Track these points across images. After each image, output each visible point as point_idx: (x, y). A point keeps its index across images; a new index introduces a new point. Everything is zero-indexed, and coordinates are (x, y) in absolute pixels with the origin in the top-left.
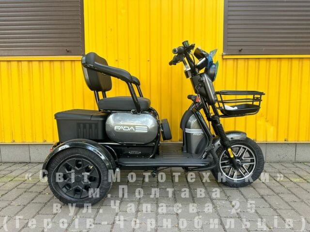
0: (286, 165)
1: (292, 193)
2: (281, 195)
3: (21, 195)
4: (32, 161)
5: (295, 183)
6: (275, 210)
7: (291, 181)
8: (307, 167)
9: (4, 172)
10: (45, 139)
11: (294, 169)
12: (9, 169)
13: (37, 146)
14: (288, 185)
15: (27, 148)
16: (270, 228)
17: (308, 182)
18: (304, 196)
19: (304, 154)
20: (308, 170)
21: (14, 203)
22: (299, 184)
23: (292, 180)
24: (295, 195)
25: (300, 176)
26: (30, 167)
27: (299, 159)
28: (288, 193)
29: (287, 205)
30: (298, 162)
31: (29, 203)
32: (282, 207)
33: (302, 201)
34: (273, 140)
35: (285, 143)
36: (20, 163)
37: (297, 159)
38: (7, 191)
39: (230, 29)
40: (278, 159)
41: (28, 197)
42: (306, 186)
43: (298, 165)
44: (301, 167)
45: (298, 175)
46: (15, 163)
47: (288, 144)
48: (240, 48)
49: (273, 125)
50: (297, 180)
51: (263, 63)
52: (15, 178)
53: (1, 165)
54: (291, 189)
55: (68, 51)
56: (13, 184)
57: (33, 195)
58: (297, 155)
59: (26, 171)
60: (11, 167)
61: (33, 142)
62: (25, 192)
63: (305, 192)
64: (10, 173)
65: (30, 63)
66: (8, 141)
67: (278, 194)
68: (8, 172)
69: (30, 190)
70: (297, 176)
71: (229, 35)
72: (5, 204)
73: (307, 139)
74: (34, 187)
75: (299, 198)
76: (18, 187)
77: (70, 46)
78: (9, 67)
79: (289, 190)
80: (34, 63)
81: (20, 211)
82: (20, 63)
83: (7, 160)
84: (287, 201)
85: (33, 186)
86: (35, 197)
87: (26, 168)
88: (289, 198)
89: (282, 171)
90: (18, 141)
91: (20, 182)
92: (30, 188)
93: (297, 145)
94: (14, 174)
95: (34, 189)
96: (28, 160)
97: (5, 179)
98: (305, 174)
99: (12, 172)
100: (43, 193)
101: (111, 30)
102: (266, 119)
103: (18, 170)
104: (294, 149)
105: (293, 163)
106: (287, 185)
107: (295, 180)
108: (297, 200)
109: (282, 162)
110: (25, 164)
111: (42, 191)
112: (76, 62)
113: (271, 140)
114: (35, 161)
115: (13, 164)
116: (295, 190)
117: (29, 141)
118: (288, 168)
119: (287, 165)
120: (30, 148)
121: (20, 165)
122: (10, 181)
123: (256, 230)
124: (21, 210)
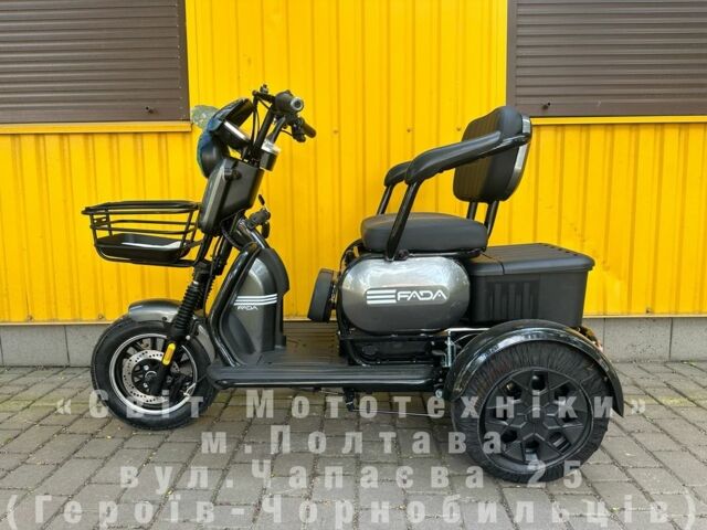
0: (649, 368)
1: (663, 431)
2: (636, 436)
3: (49, 441)
4: (72, 363)
5: (670, 409)
6: (624, 469)
7: (661, 404)
8: (697, 373)
9: (9, 390)
10: (102, 312)
11: (666, 377)
12: (22, 381)
13: (82, 329)
14: (654, 414)
15: (61, 334)
16: (612, 511)
17: (698, 406)
18: (690, 436)
19: (691, 343)
20: (698, 379)
21: (33, 458)
22: (678, 411)
23: (663, 401)
24: (668, 435)
25: (681, 394)
26: (69, 377)
27: (678, 352)
28: (653, 432)
29: (650, 458)
30: (677, 361)
31: (68, 459)
32: (639, 464)
33: (686, 449)
34: (619, 312)
35: (647, 318)
36: (47, 367)
37: (673, 355)
38: (18, 432)
39: (522, 57)
40: (631, 353)
41: (63, 444)
42: (695, 415)
43: (677, 367)
44: (683, 372)
45: (677, 391)
46: (35, 368)
47: (654, 319)
48: (545, 101)
49: (620, 278)
50: (675, 401)
51: (597, 136)
52: (34, 402)
53: (2, 373)
54: (659, 422)
55: (151, 112)
56: (29, 416)
57: (76, 440)
58: (673, 345)
59: (59, 387)
60: (24, 376)
61: (75, 320)
62: (59, 433)
63: (691, 428)
64: (24, 390)
65: (65, 138)
66: (18, 318)
67: (630, 434)
68: (18, 389)
69: (70, 429)
70: (673, 392)
71: (521, 72)
72: (14, 461)
73: (697, 308)
74: (80, 422)
75: (678, 443)
76: (42, 422)
77: (154, 100)
78: (17, 149)
79: (655, 424)
80: (72, 138)
81: (48, 477)
82: (41, 139)
83: (17, 362)
84: (651, 448)
85: (76, 420)
86: (82, 445)
87: (60, 378)
88: (655, 441)
89: (640, 382)
90: (41, 318)
91: (47, 411)
92: (71, 424)
93: (675, 323)
94: (31, 393)
95: (79, 426)
96: (63, 362)
97: (12, 405)
98: (693, 387)
99: (27, 388)
100: (100, 435)
101: (249, 61)
102: (604, 262)
103: (41, 385)
104: (668, 331)
105: (665, 364)
106: (652, 414)
107: (669, 402)
108: (673, 446)
109: (640, 361)
110: (58, 369)
111: (97, 432)
112: (169, 135)
113: (614, 310)
114: (79, 364)
115: (30, 370)
116: (668, 425)
117: (65, 317)
118: (653, 374)
119: (651, 368)
120: (68, 334)
121: (45, 371)
122: (24, 409)
123: (581, 516)
124: (51, 475)
